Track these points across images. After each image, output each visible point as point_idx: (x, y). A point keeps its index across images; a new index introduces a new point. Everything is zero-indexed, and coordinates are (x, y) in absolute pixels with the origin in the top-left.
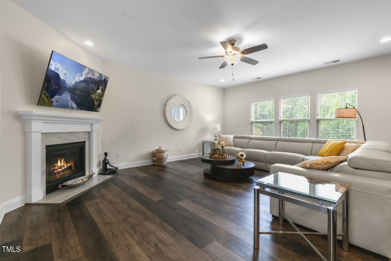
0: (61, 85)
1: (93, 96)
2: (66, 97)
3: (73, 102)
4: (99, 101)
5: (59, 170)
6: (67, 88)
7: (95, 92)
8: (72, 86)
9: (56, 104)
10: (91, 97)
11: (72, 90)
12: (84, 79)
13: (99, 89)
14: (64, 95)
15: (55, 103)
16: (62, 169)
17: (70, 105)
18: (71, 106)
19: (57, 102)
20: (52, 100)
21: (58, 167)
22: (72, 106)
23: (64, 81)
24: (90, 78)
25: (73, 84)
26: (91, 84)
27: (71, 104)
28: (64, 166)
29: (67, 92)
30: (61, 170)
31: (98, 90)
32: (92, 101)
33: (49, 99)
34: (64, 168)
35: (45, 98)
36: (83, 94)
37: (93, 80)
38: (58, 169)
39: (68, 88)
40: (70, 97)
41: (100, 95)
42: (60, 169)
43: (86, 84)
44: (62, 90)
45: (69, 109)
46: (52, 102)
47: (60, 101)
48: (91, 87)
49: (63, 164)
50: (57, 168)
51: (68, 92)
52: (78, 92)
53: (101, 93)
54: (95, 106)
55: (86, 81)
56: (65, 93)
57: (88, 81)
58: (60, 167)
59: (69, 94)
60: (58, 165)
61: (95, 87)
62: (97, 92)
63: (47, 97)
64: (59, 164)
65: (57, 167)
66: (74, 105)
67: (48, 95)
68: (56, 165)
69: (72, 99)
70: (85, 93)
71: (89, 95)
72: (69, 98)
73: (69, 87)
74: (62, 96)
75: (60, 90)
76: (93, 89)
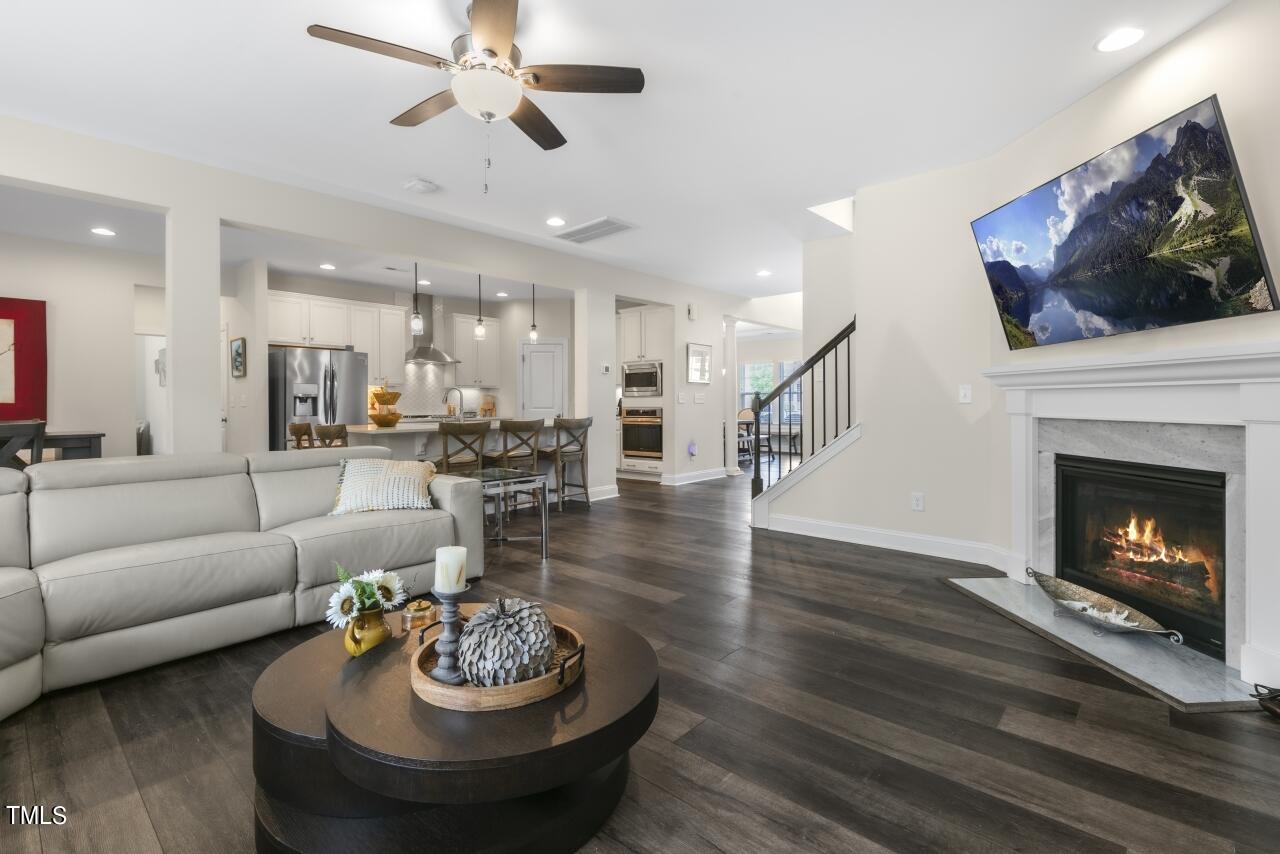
0: (1027, 284)
1: (1166, 251)
2: (1056, 307)
3: (1088, 314)
4: (1224, 254)
5: (1131, 555)
6: (1044, 280)
7: (1162, 231)
8: (1051, 268)
9: (1044, 338)
10: (1154, 259)
11: (1063, 278)
12: (1076, 222)
13: (1181, 200)
14: (1049, 305)
15: (1040, 334)
16: (1146, 559)
17: (1082, 326)
18: (1088, 329)
19: (1043, 329)
20: (1029, 329)
21: (1127, 541)
22: (1091, 326)
23: (1026, 267)
24: (1099, 196)
25: (1053, 260)
26: (1119, 215)
27: (1086, 321)
28: (1154, 551)
29: (1051, 293)
30: (1138, 559)
31: (1175, 210)
32: (1175, 270)
33: (1023, 329)
34: (1154, 558)
35: (1015, 331)
36: (1108, 268)
37: (1118, 194)
38: (1128, 550)
39: (1046, 283)
40: (1066, 301)
41: (1212, 220)
42: (1136, 553)
43: (1095, 231)
44: (1036, 294)
45: (1088, 338)
46: (1032, 335)
47: (1047, 325)
48: (1126, 222)
49: (1152, 542)
50: (1124, 544)
51: (1054, 290)
52: (1084, 275)
53: (1209, 211)
54: (1214, 291)
55: (1088, 221)
56: (1046, 297)
57: (1095, 215)
58: (1138, 547)
59: (1060, 295)
60: (1126, 533)
61: (1147, 208)
62: (1177, 222)
63: (1016, 326)
64: (1133, 532)
65: (1124, 541)
66: (1099, 322)
67: (1014, 321)
68: (1120, 532)
69: (1079, 304)
70: (1112, 262)
71: (1141, 259)
72: (1067, 306)
73: (1046, 275)
74: (1045, 309)
75: (1031, 297)
76: (1140, 225)
